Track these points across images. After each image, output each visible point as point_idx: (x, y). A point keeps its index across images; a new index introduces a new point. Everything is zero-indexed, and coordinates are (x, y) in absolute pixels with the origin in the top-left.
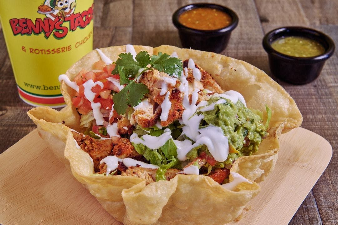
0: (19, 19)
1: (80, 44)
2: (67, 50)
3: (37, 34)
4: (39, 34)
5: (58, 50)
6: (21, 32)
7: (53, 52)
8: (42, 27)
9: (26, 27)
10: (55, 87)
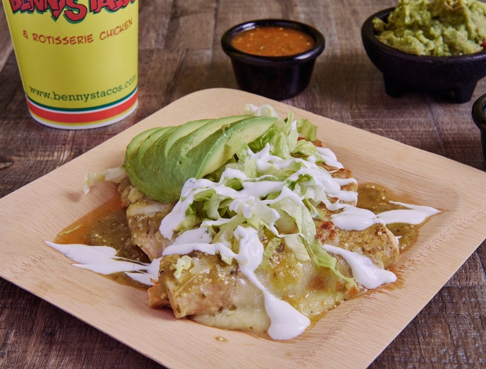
1: (108, 36)
2: (87, 41)
3: (42, 11)
4: (44, 11)
5: (72, 39)
6: (20, 8)
7: (65, 42)
8: (47, 1)
9: (27, 1)
10: (70, 96)
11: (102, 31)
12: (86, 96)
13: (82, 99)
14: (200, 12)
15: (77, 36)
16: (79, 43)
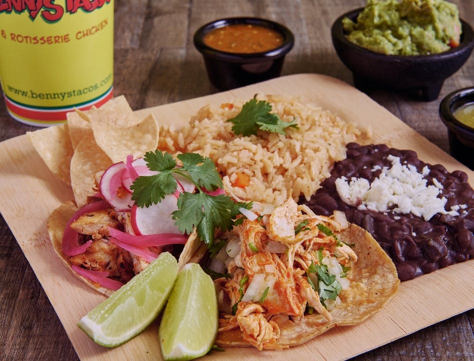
12: (63, 94)
13: (59, 97)
14: (174, 12)
15: (54, 35)
16: (55, 43)
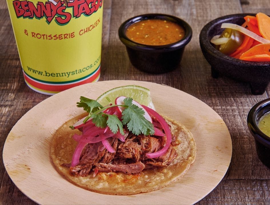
0: (21, 1)
1: (85, 32)
2: (70, 37)
3: (39, 18)
4: (41, 18)
5: (60, 36)
6: (23, 15)
7: (56, 38)
8: (43, 11)
9: (28, 10)
10: (57, 74)
11: (81, 29)
12: (69, 73)
13: (65, 76)
15: (63, 34)
16: (65, 39)
